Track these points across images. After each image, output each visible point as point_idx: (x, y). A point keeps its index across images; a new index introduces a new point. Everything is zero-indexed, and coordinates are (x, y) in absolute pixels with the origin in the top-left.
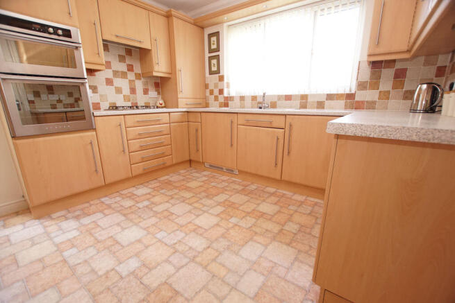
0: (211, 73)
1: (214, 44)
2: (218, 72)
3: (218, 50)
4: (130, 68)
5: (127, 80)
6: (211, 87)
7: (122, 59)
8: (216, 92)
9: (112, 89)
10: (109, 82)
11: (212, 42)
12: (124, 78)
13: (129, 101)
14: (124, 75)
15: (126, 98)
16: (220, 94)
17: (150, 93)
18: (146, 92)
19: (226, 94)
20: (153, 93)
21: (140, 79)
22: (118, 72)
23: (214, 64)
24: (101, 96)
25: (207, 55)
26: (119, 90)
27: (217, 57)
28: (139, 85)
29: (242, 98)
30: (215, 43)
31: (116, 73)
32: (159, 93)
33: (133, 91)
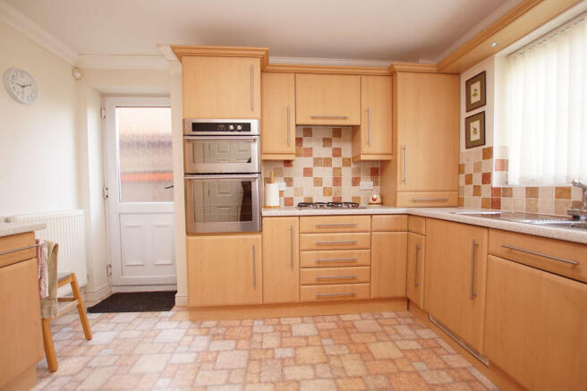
0: (470, 145)
1: (475, 95)
2: (482, 141)
3: (483, 102)
4: (337, 153)
5: (331, 169)
6: (469, 170)
7: (327, 142)
8: (477, 179)
9: (310, 180)
10: (308, 172)
11: (472, 93)
12: (328, 166)
13: (330, 194)
14: (327, 162)
15: (327, 192)
16: (484, 182)
17: (361, 183)
18: (356, 182)
19: (496, 182)
20: (366, 184)
21: (349, 165)
22: (320, 159)
23: (475, 129)
24: (296, 189)
25: (464, 115)
26: (318, 182)
27: (482, 117)
28: (347, 174)
29: (532, 192)
30: (479, 92)
31: (317, 162)
32: (376, 184)
33: (337, 181)
